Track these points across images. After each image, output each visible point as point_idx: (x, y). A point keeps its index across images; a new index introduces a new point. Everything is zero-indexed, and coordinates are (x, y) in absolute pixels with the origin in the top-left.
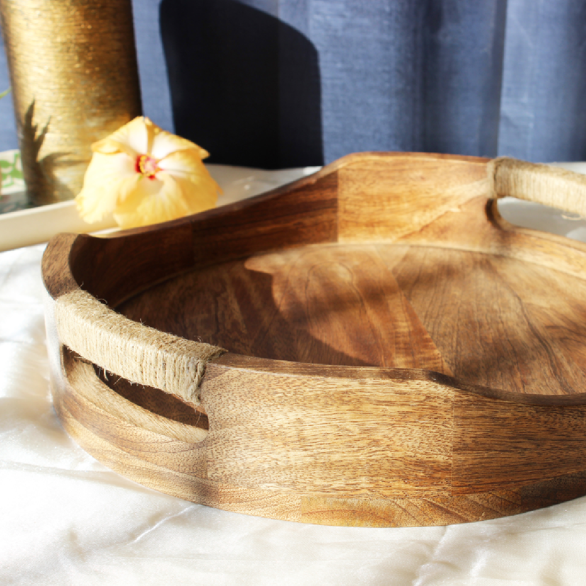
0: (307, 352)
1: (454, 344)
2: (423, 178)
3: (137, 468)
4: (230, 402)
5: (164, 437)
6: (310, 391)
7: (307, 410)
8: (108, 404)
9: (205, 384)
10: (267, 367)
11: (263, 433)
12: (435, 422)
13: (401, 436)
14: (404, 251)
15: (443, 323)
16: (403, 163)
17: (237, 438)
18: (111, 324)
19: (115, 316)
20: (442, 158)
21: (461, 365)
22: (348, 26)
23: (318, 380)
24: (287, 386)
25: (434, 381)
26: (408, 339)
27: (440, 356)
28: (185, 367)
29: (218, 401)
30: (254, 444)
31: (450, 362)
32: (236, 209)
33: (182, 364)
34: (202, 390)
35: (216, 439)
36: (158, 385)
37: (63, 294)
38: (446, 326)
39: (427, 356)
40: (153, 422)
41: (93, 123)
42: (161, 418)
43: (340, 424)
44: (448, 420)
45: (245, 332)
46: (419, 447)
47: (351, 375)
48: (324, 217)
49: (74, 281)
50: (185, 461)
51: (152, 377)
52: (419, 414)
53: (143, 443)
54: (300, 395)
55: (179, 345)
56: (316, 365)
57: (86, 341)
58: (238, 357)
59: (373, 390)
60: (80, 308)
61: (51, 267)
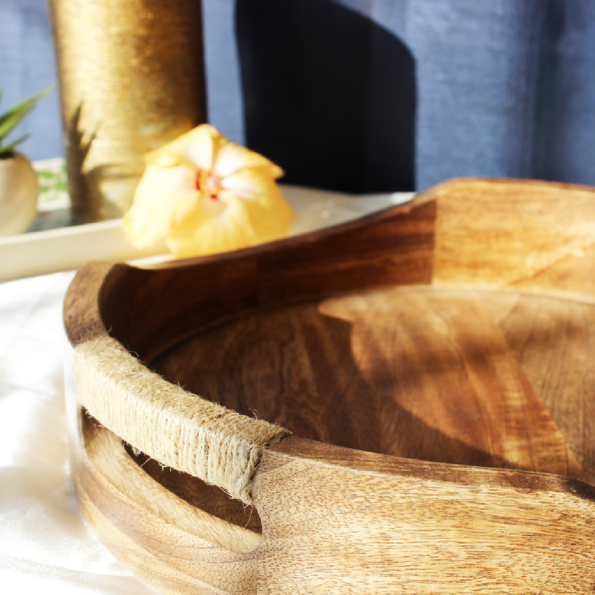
0: (393, 427)
1: (581, 426)
2: (541, 213)
3: (166, 577)
4: (291, 503)
5: (201, 541)
6: (402, 498)
7: (396, 523)
8: (134, 488)
9: (259, 477)
10: (344, 459)
11: (334, 548)
12: (572, 550)
13: (523, 565)
14: (512, 300)
15: (565, 397)
16: (517, 193)
17: (299, 552)
18: (141, 386)
19: (147, 375)
20: (566, 188)
21: (591, 454)
22: (453, 30)
23: (412, 483)
24: (370, 488)
25: (574, 494)
26: (521, 416)
27: (563, 441)
28: (234, 452)
29: (275, 500)
30: (322, 562)
31: (577, 450)
32: (312, 239)
33: (230, 447)
34: (255, 484)
35: (271, 550)
36: (197, 472)
37: (84, 341)
38: (569, 401)
39: (546, 440)
40: (189, 519)
41: (149, 131)
42: (201, 513)
43: (440, 544)
44: (590, 547)
45: (315, 394)
46: (547, 582)
47: (459, 479)
48: (418, 254)
49: (101, 324)
50: (228, 575)
51: (190, 462)
52: (550, 537)
53: (174, 545)
54: (387, 501)
55: (228, 421)
56: (410, 460)
57: (109, 406)
58: (305, 443)
59: (489, 501)
60: (104, 362)
61: (76, 304)
